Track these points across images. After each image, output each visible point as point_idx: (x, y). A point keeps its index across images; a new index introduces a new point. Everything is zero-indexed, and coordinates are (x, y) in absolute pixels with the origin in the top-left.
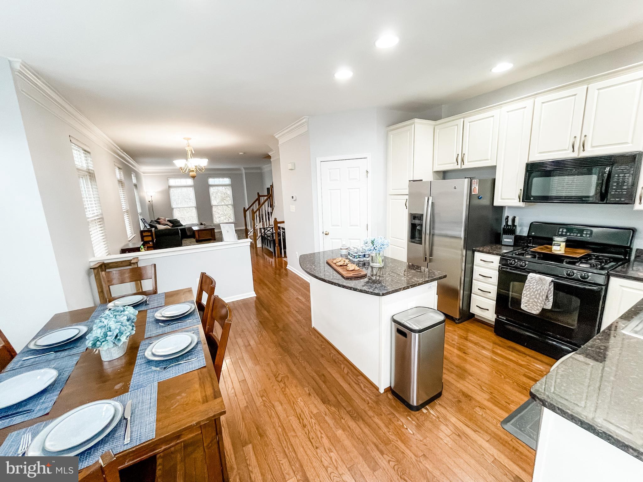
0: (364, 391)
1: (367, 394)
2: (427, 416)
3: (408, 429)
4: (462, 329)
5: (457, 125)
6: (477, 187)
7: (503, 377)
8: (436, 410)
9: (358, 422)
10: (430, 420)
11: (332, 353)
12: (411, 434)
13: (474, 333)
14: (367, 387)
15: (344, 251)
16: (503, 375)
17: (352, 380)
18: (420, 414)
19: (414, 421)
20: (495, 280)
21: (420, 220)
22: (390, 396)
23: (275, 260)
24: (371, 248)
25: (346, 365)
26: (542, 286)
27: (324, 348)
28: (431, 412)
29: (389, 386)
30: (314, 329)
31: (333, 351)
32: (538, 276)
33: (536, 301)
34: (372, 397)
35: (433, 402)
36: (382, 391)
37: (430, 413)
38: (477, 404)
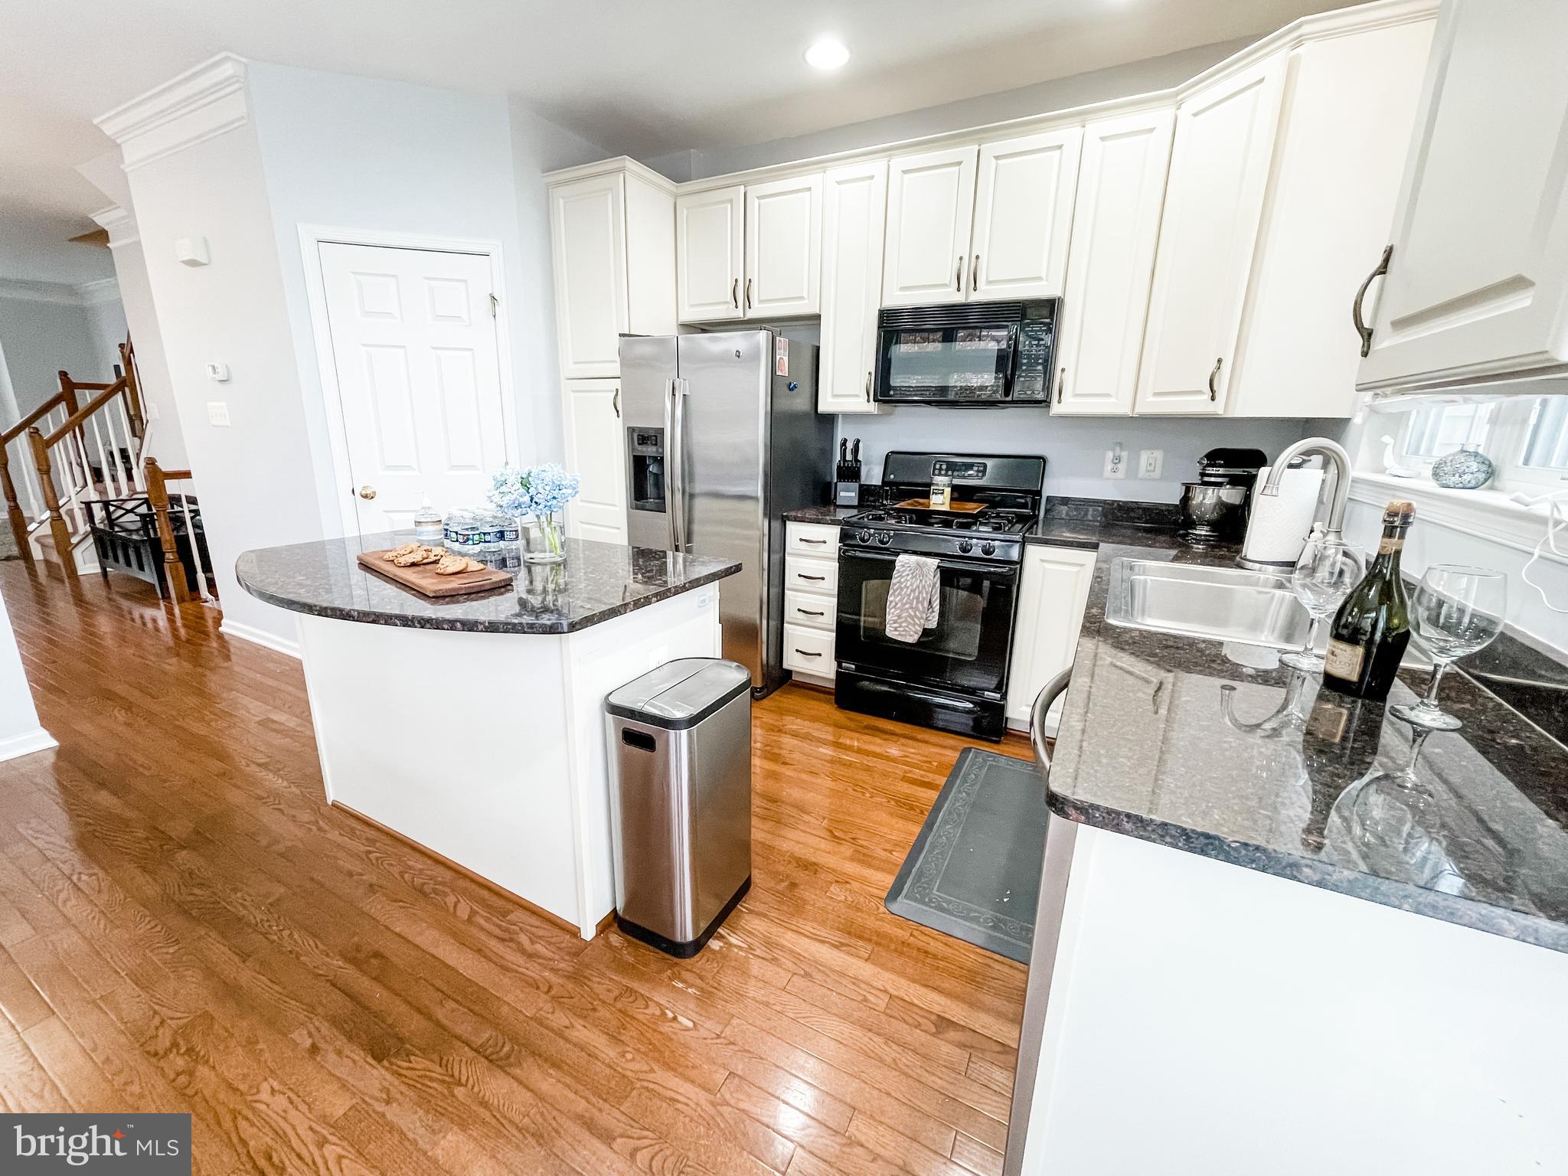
0: (531, 956)
1: (540, 961)
2: (722, 956)
3: (680, 1018)
4: (772, 711)
5: (731, 201)
6: (786, 359)
7: (868, 795)
8: (745, 929)
9: (517, 1071)
10: (733, 963)
11: (411, 868)
12: (687, 1029)
13: (797, 714)
14: (540, 937)
15: (431, 528)
16: (867, 790)
17: (490, 934)
18: (705, 958)
19: (691, 986)
20: (832, 583)
21: (656, 445)
22: (615, 939)
23: (170, 612)
24: (521, 500)
25: (464, 892)
26: (921, 581)
27: (377, 859)
28: (732, 939)
29: (609, 910)
30: (338, 807)
31: (417, 863)
32: (914, 558)
33: (913, 614)
34: (562, 965)
35: (735, 910)
36: (589, 933)
37: (730, 945)
38: (830, 878)
